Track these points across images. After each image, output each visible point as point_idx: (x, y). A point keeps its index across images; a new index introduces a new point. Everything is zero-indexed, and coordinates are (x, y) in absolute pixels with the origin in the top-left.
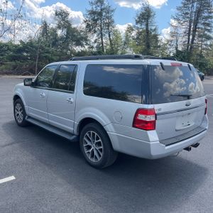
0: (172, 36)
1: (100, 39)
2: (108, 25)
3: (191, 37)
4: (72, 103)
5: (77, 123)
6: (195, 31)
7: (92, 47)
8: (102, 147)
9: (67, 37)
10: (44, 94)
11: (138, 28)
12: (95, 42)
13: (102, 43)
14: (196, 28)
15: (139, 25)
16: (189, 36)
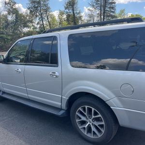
0: (90, 17)
1: (41, 22)
2: (46, 11)
3: (102, 17)
4: (57, 77)
5: (66, 98)
6: (104, 13)
7: (36, 28)
8: (103, 123)
9: (17, 21)
10: (20, 70)
11: (67, 13)
12: (38, 24)
13: (43, 25)
14: (105, 11)
15: (67, 10)
16: (101, 16)
